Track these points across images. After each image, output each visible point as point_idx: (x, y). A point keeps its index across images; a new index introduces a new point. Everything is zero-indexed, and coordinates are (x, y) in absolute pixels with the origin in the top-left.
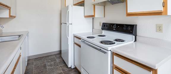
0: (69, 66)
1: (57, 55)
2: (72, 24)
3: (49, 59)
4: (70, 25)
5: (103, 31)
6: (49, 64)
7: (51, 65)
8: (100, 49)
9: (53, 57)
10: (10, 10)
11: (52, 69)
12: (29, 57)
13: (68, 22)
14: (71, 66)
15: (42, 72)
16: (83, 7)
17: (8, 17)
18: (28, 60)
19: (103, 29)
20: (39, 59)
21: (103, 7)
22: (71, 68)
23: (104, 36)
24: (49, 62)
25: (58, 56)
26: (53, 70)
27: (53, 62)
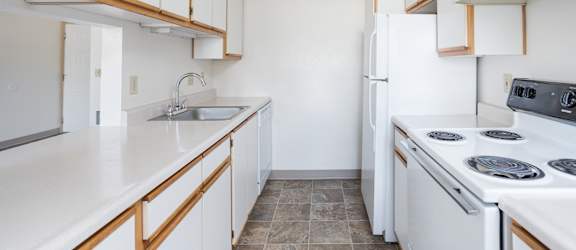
0: (377, 231)
1: (349, 184)
2: (386, 80)
3: (324, 192)
4: (379, 83)
5: (518, 115)
6: (319, 206)
7: (323, 211)
8: (458, 190)
9: (336, 187)
10: (225, 39)
11: (323, 223)
12: (272, 172)
13: (374, 73)
14: (384, 232)
15: (294, 223)
16: (433, 16)
17: (221, 57)
18: (268, 182)
19: (512, 106)
20: (296, 184)
21: (520, 8)
22: (382, 237)
23: (514, 137)
24: (320, 200)
25: (353, 187)
26: (325, 228)
27: (332, 204)
